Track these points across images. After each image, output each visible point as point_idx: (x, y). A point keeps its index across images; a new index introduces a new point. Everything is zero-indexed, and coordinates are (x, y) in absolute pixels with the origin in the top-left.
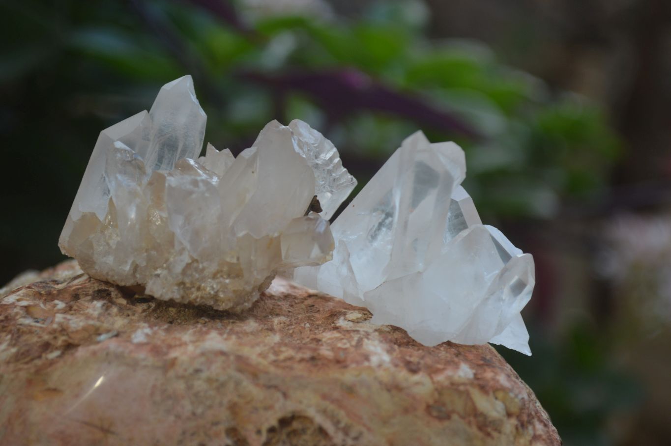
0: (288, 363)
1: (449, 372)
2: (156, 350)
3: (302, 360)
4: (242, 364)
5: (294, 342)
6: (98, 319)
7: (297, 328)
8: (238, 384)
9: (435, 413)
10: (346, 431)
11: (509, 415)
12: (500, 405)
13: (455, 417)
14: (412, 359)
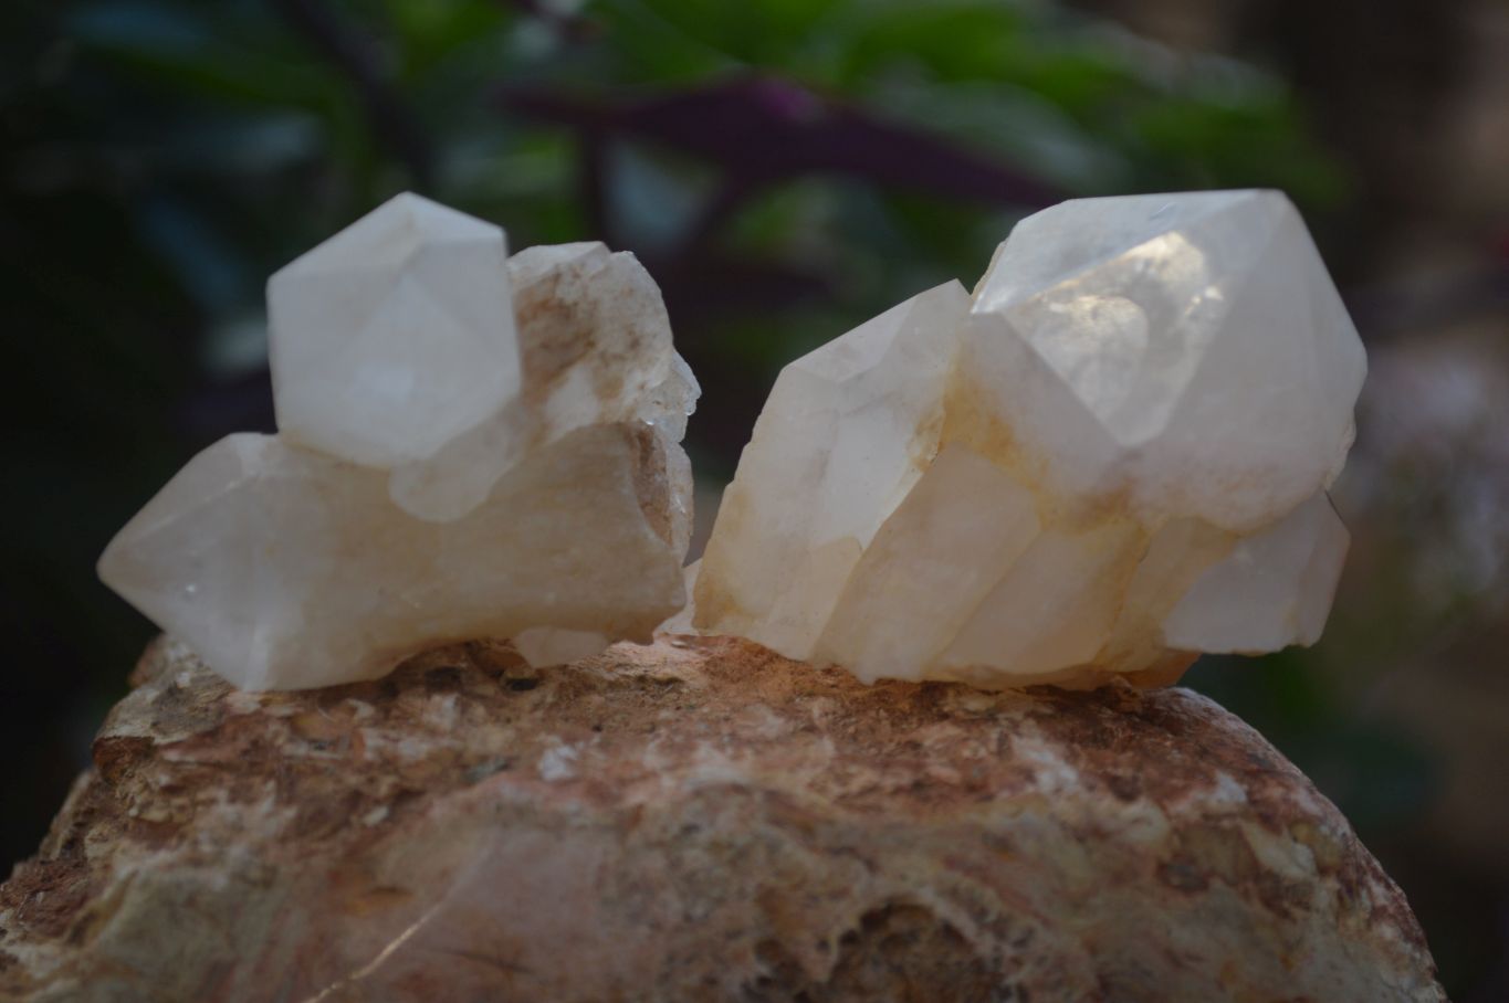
0: (871, 799)
1: (1197, 794)
2: (599, 793)
3: (898, 791)
4: (780, 807)
5: (863, 752)
6: (453, 733)
7: (862, 722)
8: (773, 848)
9: (1176, 881)
10: (1000, 929)
11: (1323, 871)
12: (1303, 854)
13: (1217, 884)
14: (1120, 772)
